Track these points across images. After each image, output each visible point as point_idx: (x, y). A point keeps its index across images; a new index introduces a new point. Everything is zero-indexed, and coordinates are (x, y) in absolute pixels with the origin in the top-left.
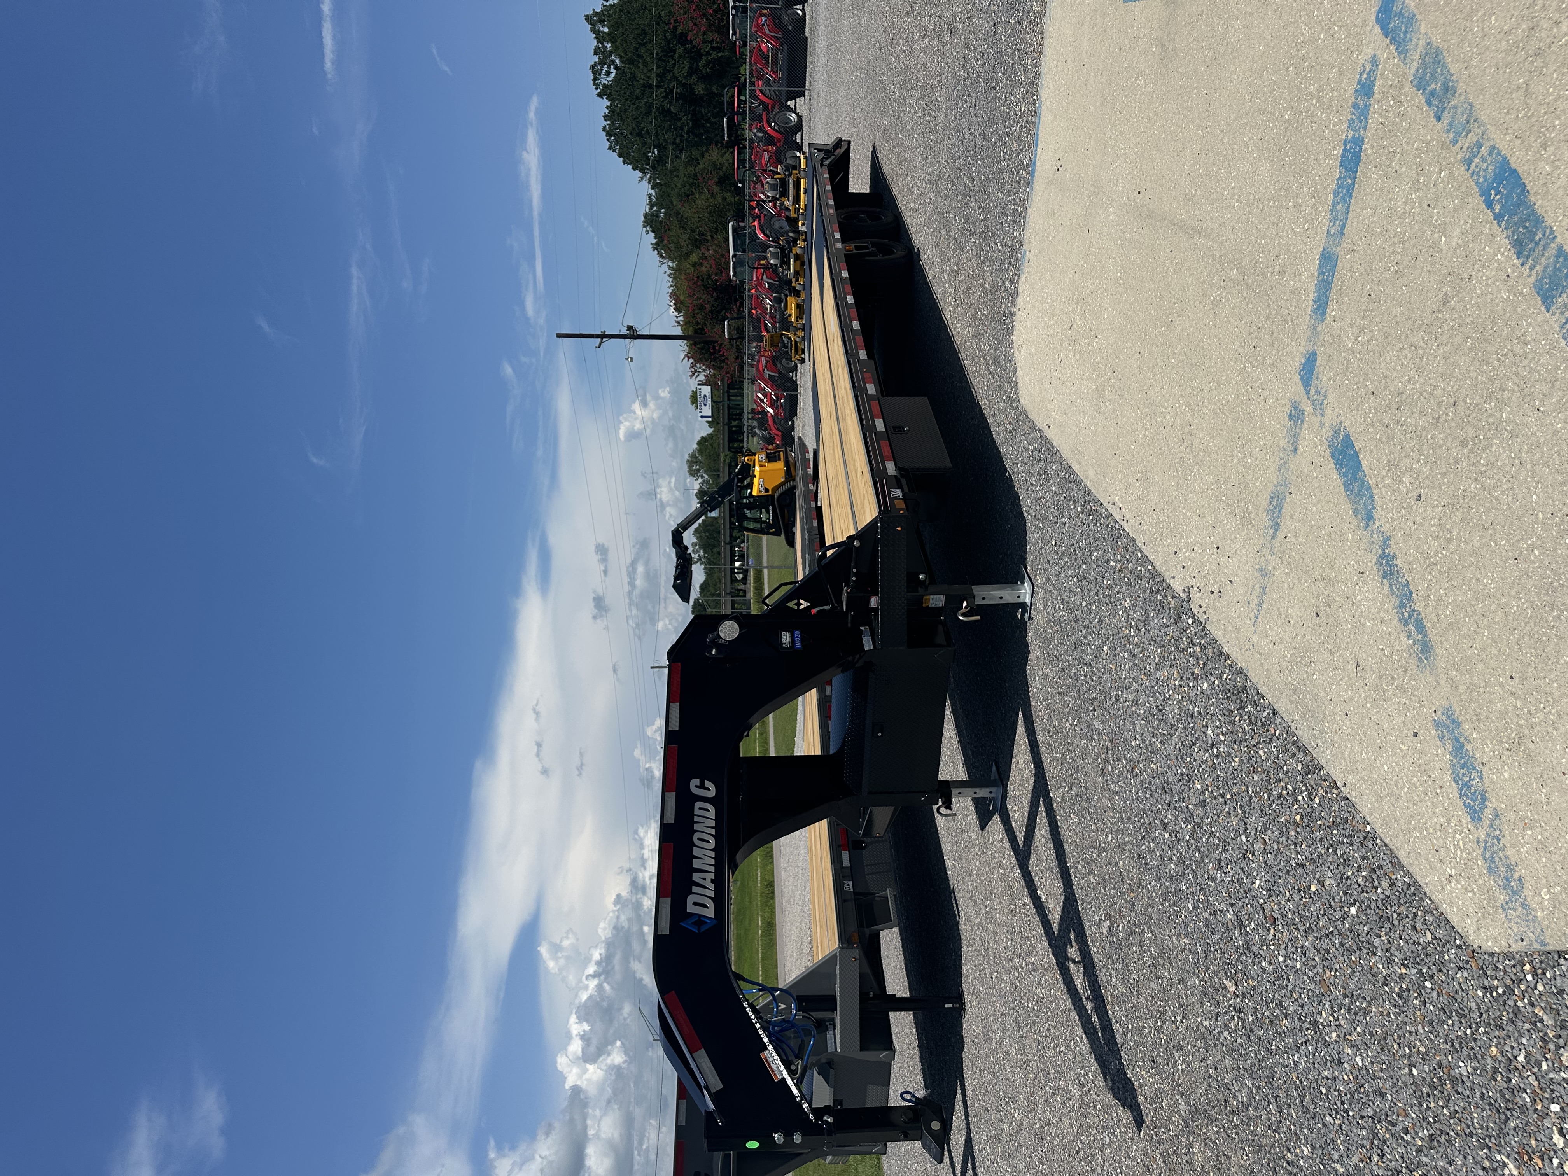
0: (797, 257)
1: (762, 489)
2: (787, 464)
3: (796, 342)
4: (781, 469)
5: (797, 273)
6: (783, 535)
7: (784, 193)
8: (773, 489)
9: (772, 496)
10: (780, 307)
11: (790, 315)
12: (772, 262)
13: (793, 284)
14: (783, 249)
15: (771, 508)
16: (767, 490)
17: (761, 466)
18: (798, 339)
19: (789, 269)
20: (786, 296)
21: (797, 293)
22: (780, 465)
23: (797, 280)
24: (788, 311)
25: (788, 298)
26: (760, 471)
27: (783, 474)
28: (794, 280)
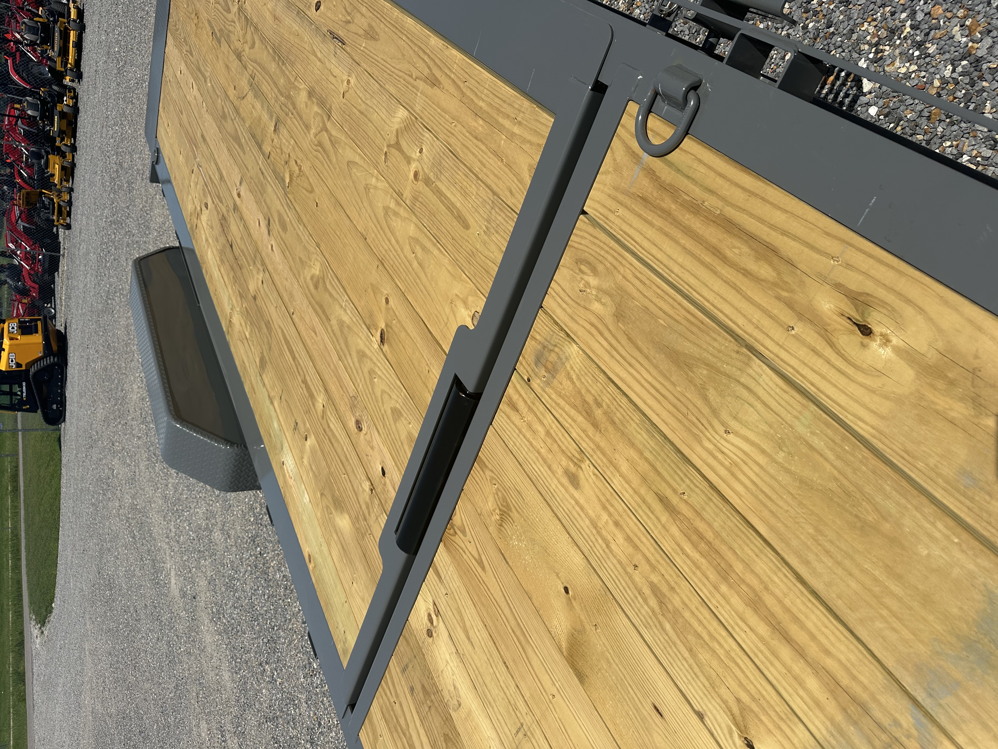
0: (63, 115)
1: (13, 364)
2: (46, 338)
3: (59, 205)
4: (39, 343)
5: (62, 133)
6: (39, 411)
7: (47, 39)
8: (26, 365)
9: (27, 371)
10: (39, 164)
11: (53, 175)
12: (29, 112)
13: (58, 144)
14: (44, 102)
15: (24, 384)
16: (18, 365)
17: (11, 339)
18: (62, 203)
19: (52, 125)
20: (48, 153)
21: (63, 155)
22: (37, 339)
23: (62, 140)
24: (50, 170)
25: (50, 157)
26: (10, 345)
27: (42, 349)
28: (58, 140)
